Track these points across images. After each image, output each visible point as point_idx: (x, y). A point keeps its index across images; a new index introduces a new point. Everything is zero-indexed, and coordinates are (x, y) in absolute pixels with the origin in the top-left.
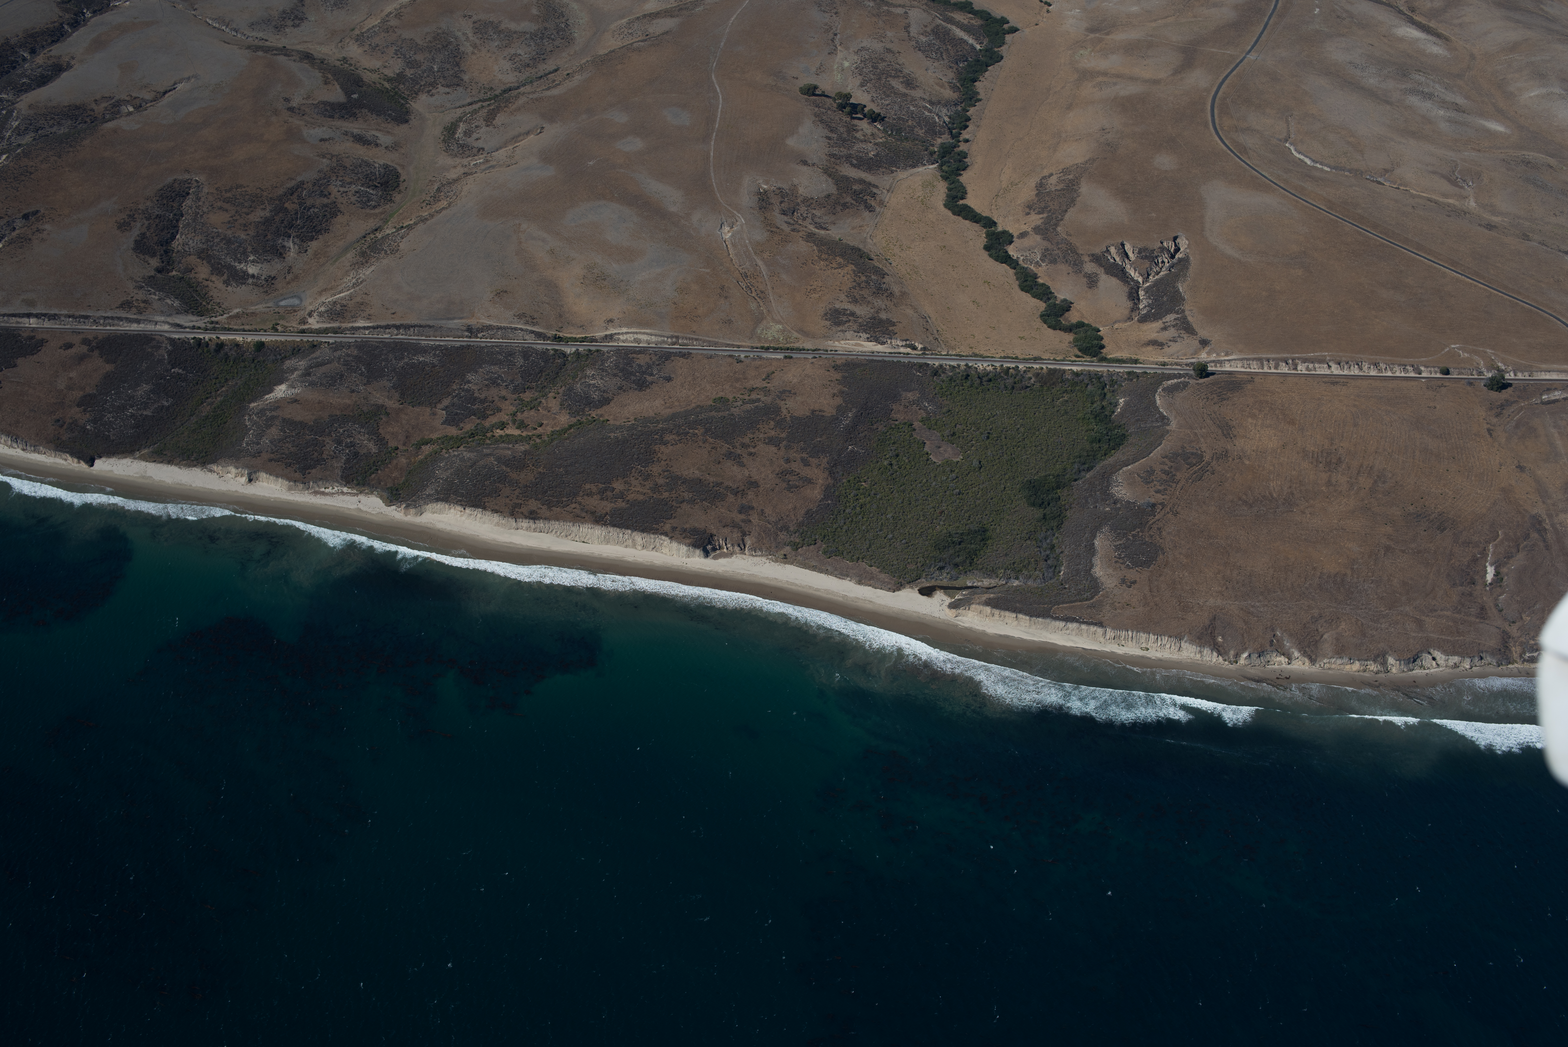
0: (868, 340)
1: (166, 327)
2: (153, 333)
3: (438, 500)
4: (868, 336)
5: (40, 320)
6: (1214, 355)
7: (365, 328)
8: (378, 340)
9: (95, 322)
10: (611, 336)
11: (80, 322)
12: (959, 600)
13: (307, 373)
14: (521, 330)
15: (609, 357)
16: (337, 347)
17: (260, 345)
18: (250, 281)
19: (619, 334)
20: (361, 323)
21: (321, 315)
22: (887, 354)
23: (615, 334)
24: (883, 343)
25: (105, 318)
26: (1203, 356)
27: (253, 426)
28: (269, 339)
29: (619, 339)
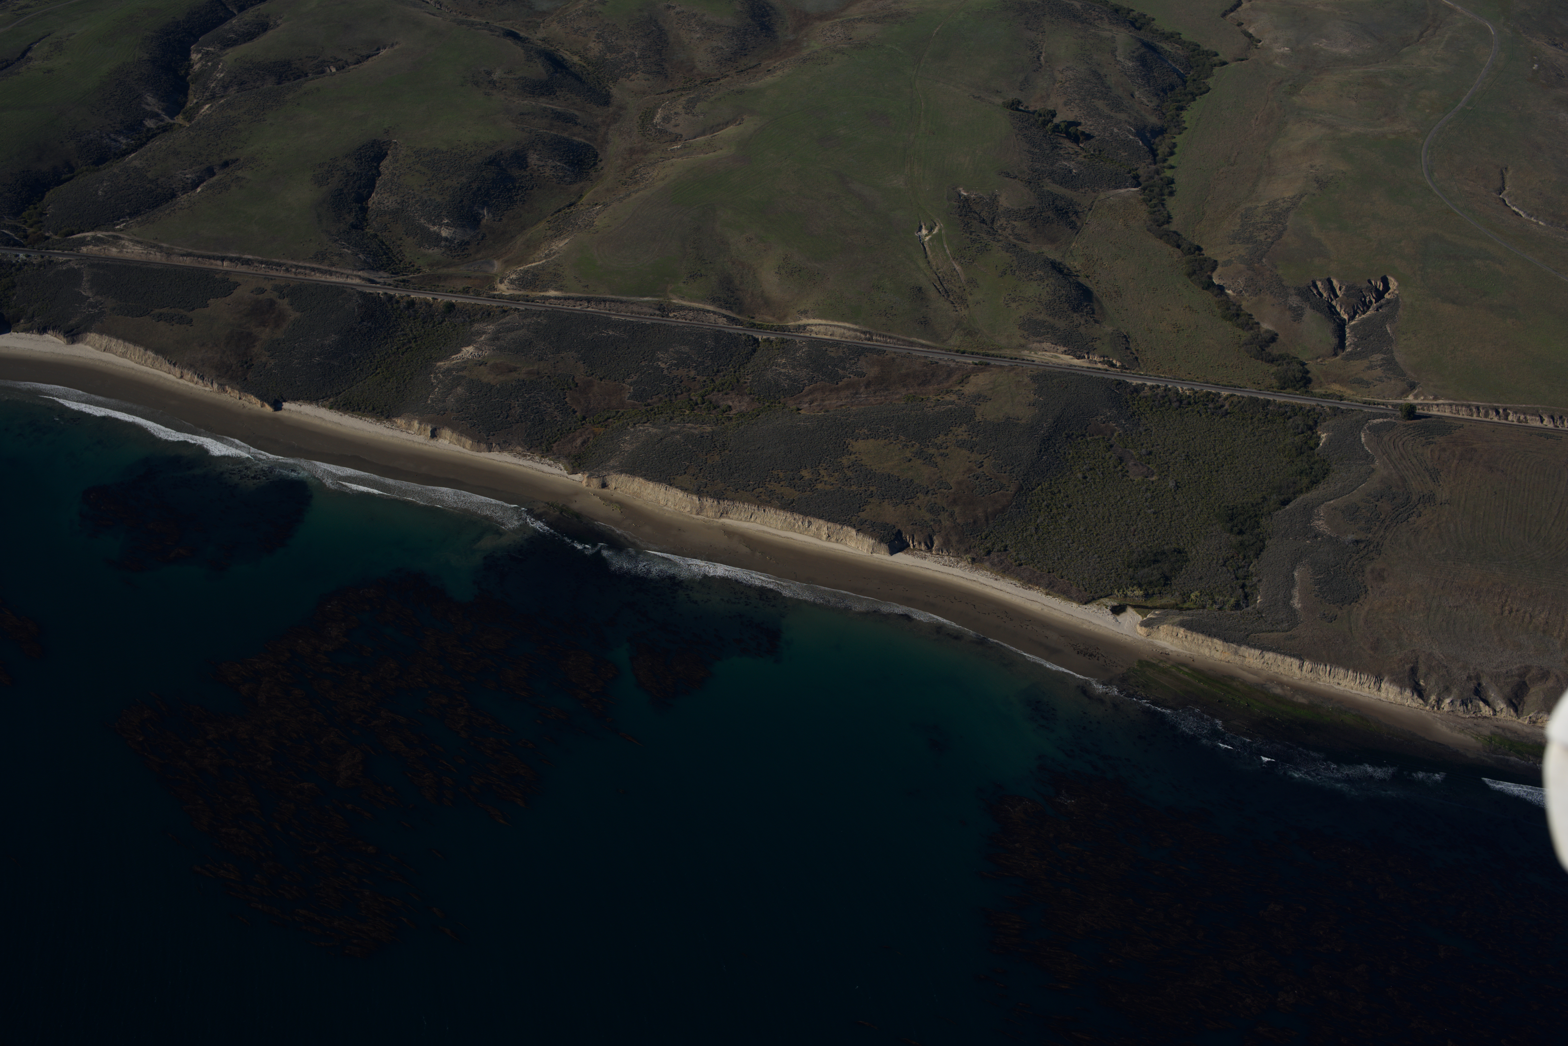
0: (1065, 352)
1: (357, 281)
2: (345, 286)
3: (621, 472)
4: (1065, 349)
5: (233, 264)
6: (1422, 398)
7: (556, 298)
8: (568, 311)
9: (287, 270)
10: (805, 326)
11: (272, 269)
12: (1151, 619)
13: (495, 338)
14: (714, 313)
15: (802, 348)
16: (526, 314)
17: (450, 307)
18: (443, 243)
19: (812, 325)
20: (552, 293)
21: (512, 282)
22: (1084, 369)
23: (809, 325)
24: (1079, 358)
25: (297, 267)
26: (1411, 399)
27: (438, 384)
28: (460, 300)
29: (812, 331)
